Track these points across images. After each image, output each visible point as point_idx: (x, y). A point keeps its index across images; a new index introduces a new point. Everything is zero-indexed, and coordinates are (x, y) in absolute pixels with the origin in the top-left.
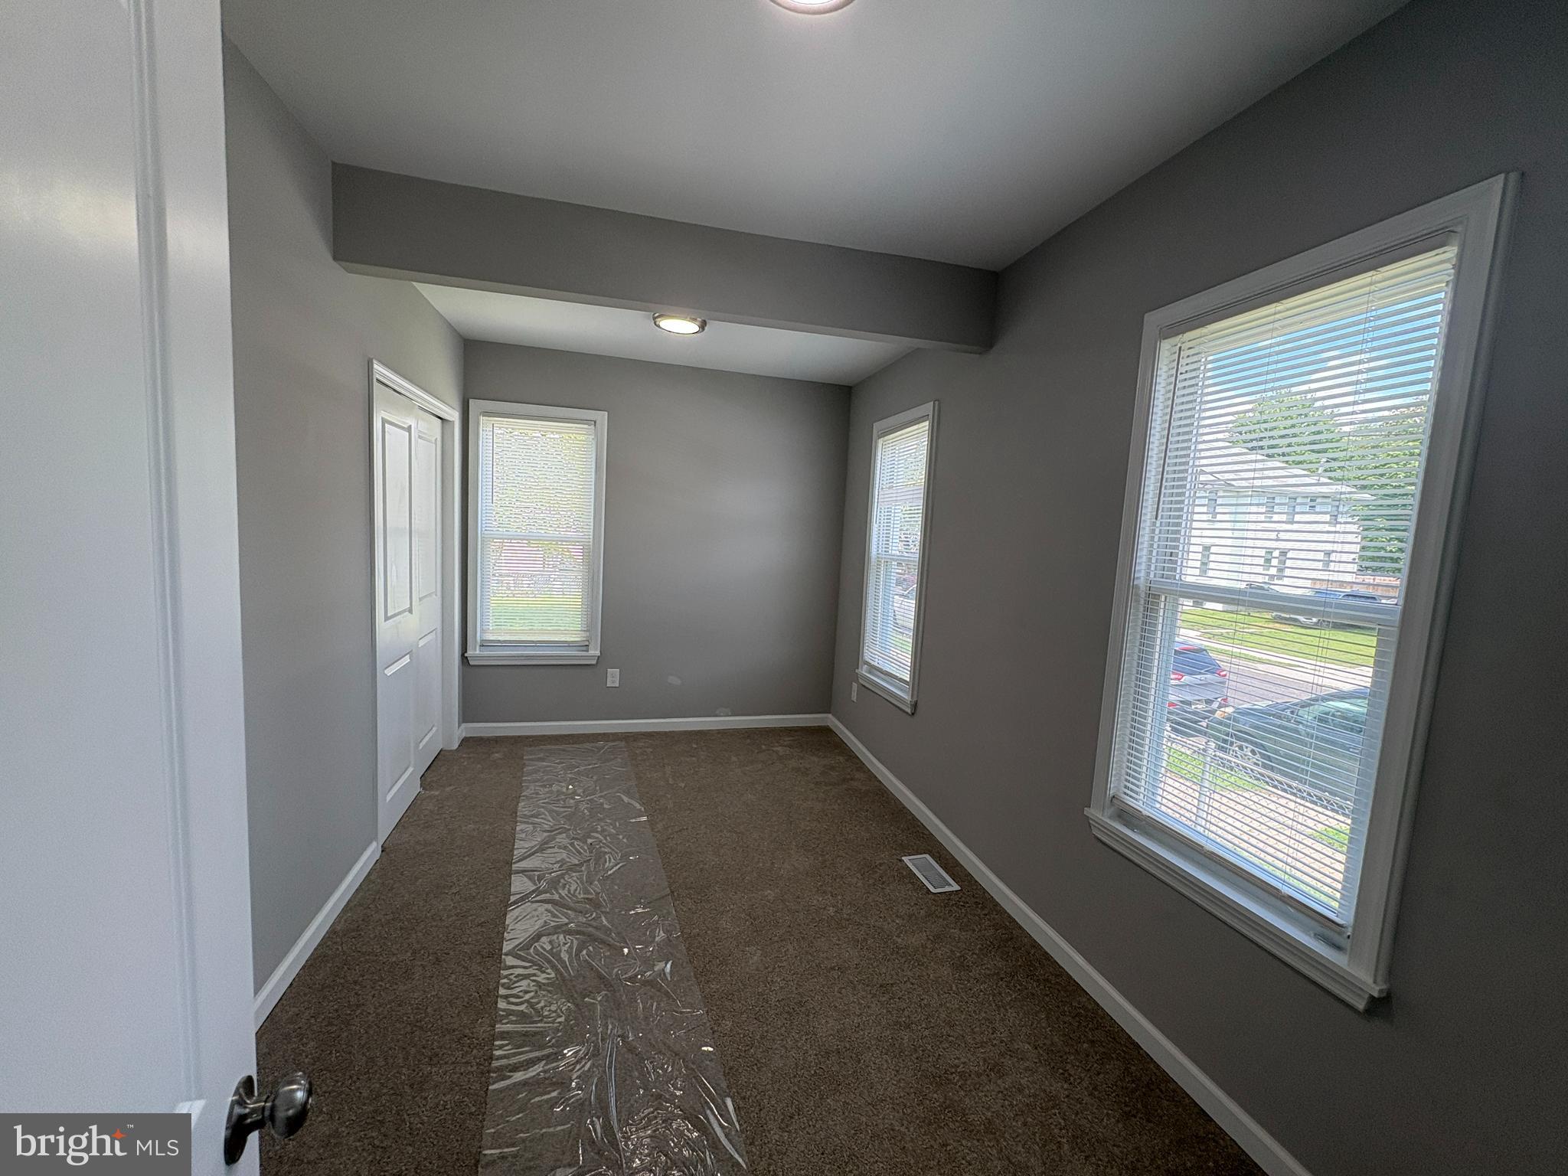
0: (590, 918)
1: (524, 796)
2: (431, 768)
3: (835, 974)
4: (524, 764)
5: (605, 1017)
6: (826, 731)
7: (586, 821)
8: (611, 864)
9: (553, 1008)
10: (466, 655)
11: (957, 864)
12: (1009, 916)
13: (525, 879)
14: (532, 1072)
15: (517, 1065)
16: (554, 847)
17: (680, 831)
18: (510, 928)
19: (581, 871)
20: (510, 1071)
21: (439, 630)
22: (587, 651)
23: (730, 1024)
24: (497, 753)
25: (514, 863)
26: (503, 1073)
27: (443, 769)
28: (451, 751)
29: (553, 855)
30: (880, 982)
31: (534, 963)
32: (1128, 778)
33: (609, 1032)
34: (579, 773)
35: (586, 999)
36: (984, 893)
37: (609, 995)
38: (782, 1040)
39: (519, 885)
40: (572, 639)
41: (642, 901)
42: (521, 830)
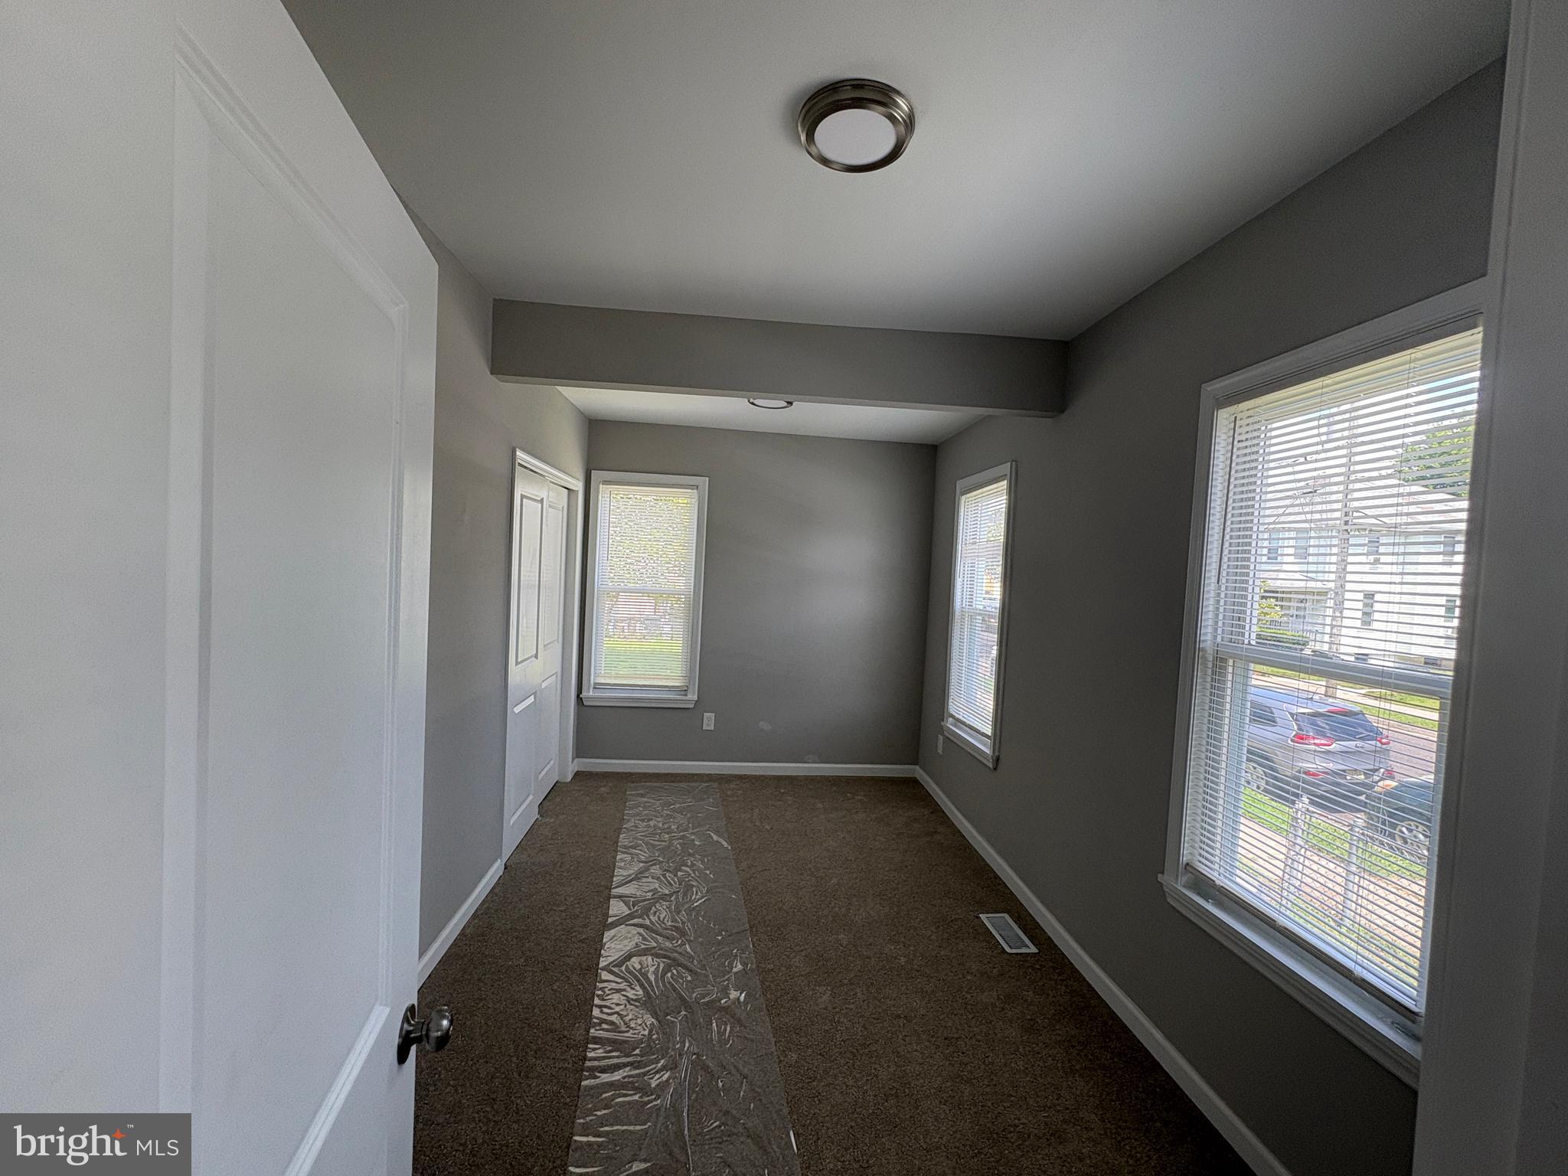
0: (676, 945)
1: (625, 828)
2: (548, 798)
3: (901, 1022)
4: (627, 799)
5: (683, 1035)
6: (913, 783)
7: (678, 855)
8: (698, 897)
9: (639, 1021)
10: (581, 696)
11: (1037, 926)
12: (1089, 985)
13: (622, 904)
14: (617, 1076)
15: (606, 1068)
16: (647, 877)
17: (763, 870)
18: (606, 947)
19: (672, 901)
20: (599, 1072)
21: (559, 674)
22: (686, 695)
23: (795, 1056)
24: (604, 787)
25: (614, 888)
26: (593, 1072)
27: (558, 799)
28: (565, 783)
29: (647, 884)
30: (945, 1035)
31: (626, 980)
32: (1202, 845)
33: (686, 1048)
34: (674, 810)
35: (669, 1017)
36: (1063, 959)
37: (689, 1016)
38: (844, 1077)
39: (617, 908)
40: (672, 684)
41: (723, 933)
42: (621, 859)
